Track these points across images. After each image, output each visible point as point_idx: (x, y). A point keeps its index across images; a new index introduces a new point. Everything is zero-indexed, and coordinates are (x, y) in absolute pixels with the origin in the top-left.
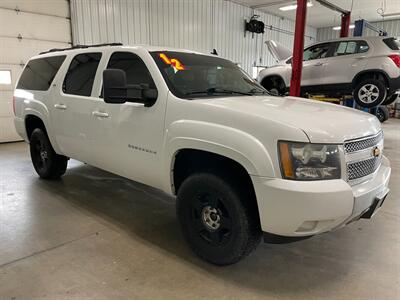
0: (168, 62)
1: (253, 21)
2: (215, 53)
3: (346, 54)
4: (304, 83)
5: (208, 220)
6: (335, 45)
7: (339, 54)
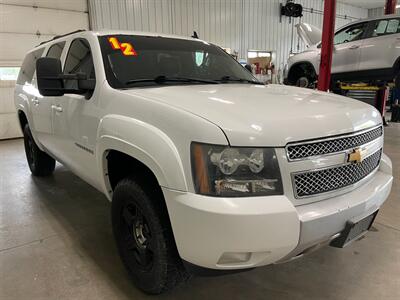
0: (116, 46)
1: (289, 5)
2: (195, 36)
3: (386, 33)
4: (334, 70)
5: (140, 237)
6: (375, 24)
7: (379, 35)
